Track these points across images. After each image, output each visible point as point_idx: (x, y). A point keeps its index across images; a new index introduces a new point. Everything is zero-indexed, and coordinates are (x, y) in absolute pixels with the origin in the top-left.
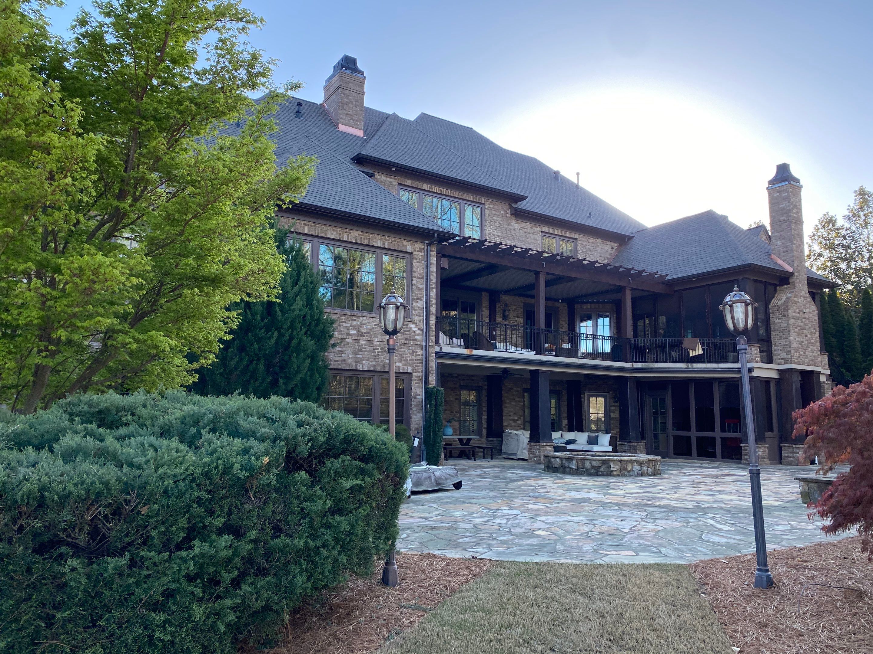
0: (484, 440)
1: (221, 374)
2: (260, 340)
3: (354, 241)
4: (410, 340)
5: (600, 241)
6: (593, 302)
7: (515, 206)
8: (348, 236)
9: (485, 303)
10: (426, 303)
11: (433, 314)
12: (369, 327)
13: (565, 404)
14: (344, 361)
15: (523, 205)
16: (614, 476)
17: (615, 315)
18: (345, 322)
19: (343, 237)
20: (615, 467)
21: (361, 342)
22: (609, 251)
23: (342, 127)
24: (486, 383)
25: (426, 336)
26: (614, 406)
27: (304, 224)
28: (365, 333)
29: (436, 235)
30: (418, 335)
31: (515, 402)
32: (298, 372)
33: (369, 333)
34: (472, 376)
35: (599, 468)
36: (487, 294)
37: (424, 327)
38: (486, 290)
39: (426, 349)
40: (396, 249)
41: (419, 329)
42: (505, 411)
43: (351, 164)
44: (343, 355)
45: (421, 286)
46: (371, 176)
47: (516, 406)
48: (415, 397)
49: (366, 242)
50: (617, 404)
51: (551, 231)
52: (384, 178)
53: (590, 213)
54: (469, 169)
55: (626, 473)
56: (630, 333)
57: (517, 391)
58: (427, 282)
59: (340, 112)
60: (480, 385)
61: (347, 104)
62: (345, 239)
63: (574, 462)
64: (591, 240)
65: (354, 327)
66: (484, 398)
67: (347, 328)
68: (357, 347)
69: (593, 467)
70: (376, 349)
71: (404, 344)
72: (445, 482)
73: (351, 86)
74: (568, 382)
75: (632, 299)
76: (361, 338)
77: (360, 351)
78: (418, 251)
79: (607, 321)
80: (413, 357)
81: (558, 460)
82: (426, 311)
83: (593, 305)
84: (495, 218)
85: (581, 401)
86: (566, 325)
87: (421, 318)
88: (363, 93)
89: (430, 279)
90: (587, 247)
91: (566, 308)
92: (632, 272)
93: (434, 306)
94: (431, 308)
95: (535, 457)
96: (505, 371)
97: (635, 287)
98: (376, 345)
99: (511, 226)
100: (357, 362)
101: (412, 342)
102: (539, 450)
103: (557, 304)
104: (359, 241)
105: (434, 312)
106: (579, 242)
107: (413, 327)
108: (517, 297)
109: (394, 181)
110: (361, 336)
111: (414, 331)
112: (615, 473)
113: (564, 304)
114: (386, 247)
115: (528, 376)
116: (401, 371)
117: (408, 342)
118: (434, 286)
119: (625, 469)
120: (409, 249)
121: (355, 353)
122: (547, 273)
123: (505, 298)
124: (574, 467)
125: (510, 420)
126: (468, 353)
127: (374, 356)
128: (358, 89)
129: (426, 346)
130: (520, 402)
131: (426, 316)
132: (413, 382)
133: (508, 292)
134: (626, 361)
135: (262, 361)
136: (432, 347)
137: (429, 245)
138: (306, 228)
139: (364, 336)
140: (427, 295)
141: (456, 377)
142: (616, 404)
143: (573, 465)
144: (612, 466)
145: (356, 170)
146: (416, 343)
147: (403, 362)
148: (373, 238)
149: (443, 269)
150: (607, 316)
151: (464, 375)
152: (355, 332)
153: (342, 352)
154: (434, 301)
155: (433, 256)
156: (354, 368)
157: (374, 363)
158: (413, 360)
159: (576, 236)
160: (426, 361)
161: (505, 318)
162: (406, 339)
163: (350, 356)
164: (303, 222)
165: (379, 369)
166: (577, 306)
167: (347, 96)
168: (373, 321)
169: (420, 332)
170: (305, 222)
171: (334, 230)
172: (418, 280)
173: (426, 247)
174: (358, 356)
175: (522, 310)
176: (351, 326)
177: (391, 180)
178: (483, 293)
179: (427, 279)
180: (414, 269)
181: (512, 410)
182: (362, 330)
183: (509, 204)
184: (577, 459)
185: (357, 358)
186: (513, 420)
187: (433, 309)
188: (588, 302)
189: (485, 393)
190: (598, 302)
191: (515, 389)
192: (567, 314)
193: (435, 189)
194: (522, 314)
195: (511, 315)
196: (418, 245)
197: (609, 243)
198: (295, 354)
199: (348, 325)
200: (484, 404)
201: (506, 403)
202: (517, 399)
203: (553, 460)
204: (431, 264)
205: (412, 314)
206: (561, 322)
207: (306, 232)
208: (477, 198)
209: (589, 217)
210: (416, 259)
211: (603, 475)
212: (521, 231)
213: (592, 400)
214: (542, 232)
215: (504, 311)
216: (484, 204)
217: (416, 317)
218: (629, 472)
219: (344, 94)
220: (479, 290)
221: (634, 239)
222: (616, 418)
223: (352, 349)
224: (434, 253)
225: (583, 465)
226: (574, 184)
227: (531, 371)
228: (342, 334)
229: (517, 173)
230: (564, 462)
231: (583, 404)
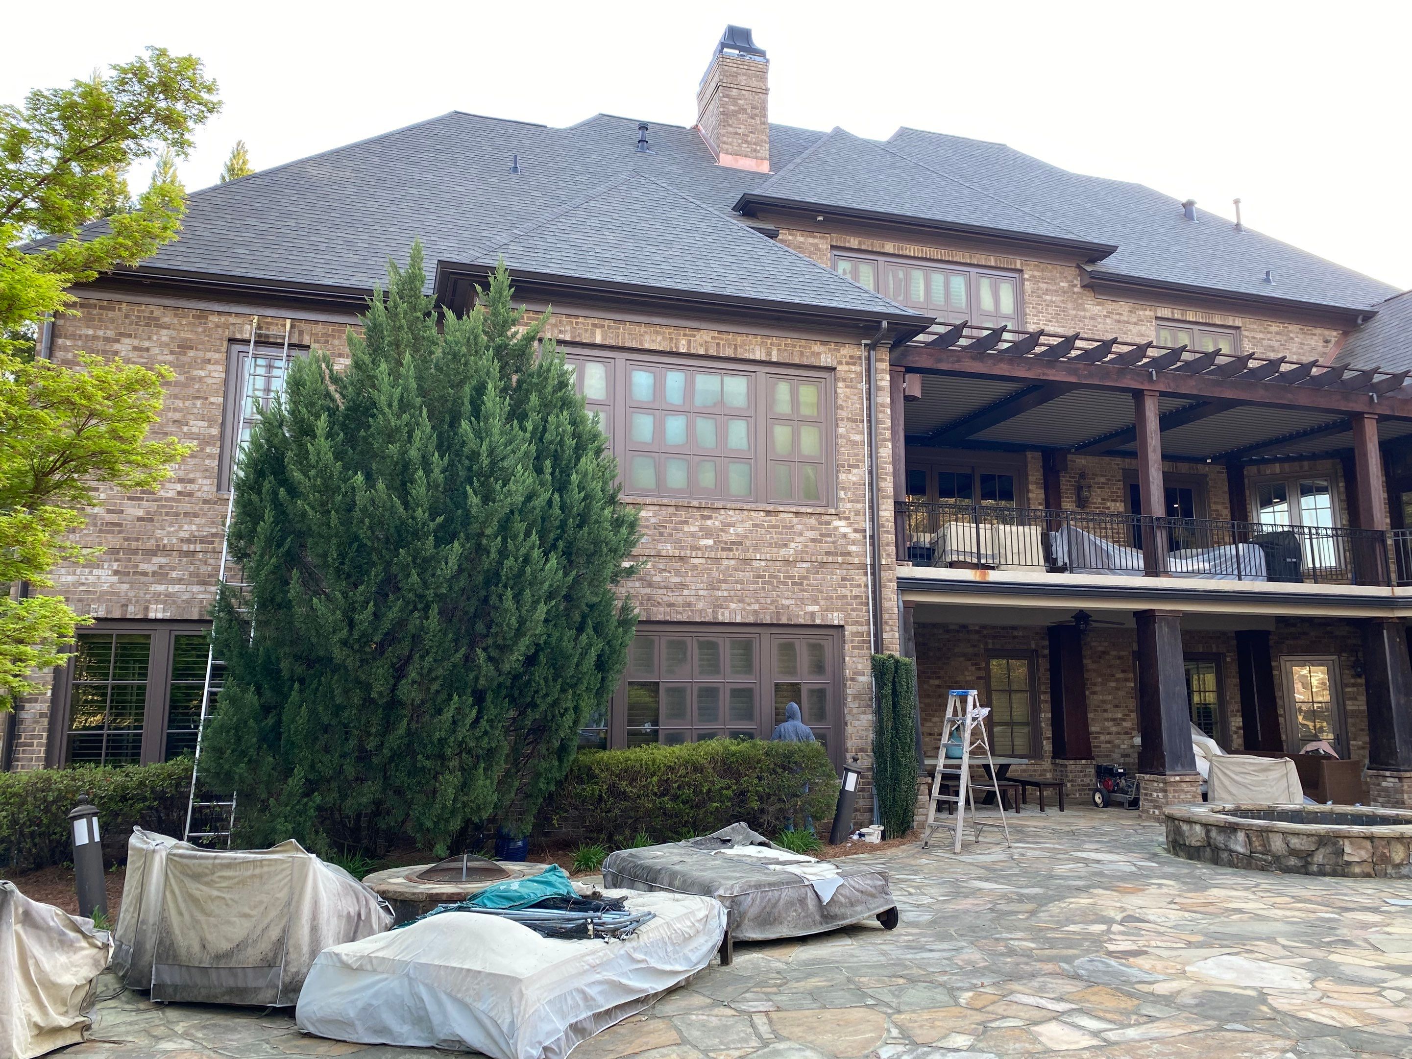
0: (1047, 764)
1: (344, 643)
2: (425, 565)
3: (702, 352)
4: (836, 554)
5: (1294, 328)
6: (1288, 459)
7: (1089, 268)
8: (689, 342)
9: (1035, 475)
10: (870, 473)
11: (888, 497)
12: (740, 530)
13: (1233, 682)
14: (689, 605)
15: (1109, 265)
16: (1354, 876)
17: (1342, 484)
18: (686, 522)
19: (677, 347)
20: (1353, 853)
21: (725, 562)
22: (1320, 349)
23: (726, 160)
24: (1047, 643)
25: (873, 544)
26: (1353, 685)
27: (594, 325)
28: (732, 543)
29: (885, 324)
30: (854, 543)
31: (1117, 680)
32: (519, 632)
33: (741, 544)
34: (1014, 628)
35: (1311, 854)
36: (1039, 455)
37: (868, 526)
38: (1034, 448)
39: (873, 574)
40: (797, 361)
41: (856, 531)
42: (1093, 700)
43: (734, 217)
44: (686, 592)
45: (857, 438)
46: (773, 235)
47: (1117, 689)
48: (853, 679)
49: (729, 352)
50: (1362, 681)
51: (1177, 316)
52: (801, 239)
53: (1268, 273)
54: (986, 207)
55: (1390, 870)
56: (1381, 519)
57: (1120, 658)
58: (870, 428)
59: (723, 131)
60: (1033, 646)
61: (735, 113)
62: (683, 350)
63: (1241, 836)
64: (1274, 328)
65: (708, 533)
66: (1044, 675)
67: (693, 535)
68: (715, 574)
69: (1293, 852)
70: (759, 577)
71: (823, 564)
72: (848, 911)
73: (743, 80)
74: (1239, 634)
75: (1385, 447)
76: (724, 554)
77: (724, 581)
78: (848, 363)
79: (1324, 500)
80: (844, 591)
81: (1198, 828)
82: (871, 490)
83: (1286, 466)
84: (1048, 298)
85: (1271, 676)
86: (1226, 513)
87: (859, 506)
88: (766, 92)
89: (878, 422)
90: (1265, 342)
91: (1224, 476)
92: (1377, 378)
93: (890, 479)
94: (883, 485)
95: (1155, 807)
96: (1082, 616)
97: (1388, 412)
98: (758, 568)
99: (1084, 310)
100: (717, 606)
101: (840, 559)
102: (1165, 791)
103: (1201, 469)
104: (712, 352)
105: (890, 491)
106: (1246, 333)
107: (842, 526)
108: (1107, 459)
109: (823, 243)
110: (723, 549)
111: (845, 536)
112: (1357, 870)
113: (1218, 468)
114: (774, 359)
115: (1132, 624)
116: (818, 622)
117: (830, 559)
118: (888, 434)
119: (1386, 859)
120: (826, 359)
121: (713, 586)
122: (1163, 394)
123: (1081, 461)
124: (1240, 849)
125: (1107, 720)
126: (978, 579)
127: (755, 591)
128: (755, 83)
129: (873, 566)
130: (1127, 680)
131: (872, 501)
132: (848, 647)
133: (1085, 447)
134: (1377, 584)
135: (435, 609)
136: (889, 567)
137: (871, 347)
138: (598, 332)
139: (730, 550)
140: (871, 456)
141: (977, 632)
142: (1359, 681)
143: (1239, 843)
144: (1348, 849)
145: (741, 226)
146: (849, 559)
147: (822, 602)
148: (744, 344)
149: (908, 399)
150: (1321, 490)
151: (994, 628)
152: (710, 542)
153: (683, 586)
154: (890, 468)
155: (883, 371)
156: (709, 618)
157: (756, 607)
158: (844, 597)
159: (1238, 322)
160: (874, 599)
161: (1082, 503)
162: (828, 553)
163: (701, 593)
164: (590, 321)
165: (768, 620)
166: (1250, 471)
167: (735, 101)
168: (751, 519)
169: (858, 536)
170: (596, 321)
171: (657, 333)
172: (850, 424)
173: (864, 354)
174: (719, 593)
175: (1121, 484)
176: (701, 529)
177: (816, 241)
178: (1029, 455)
179: (869, 421)
180: (840, 402)
181: (1110, 697)
182: (725, 537)
183: (1079, 267)
184: (1247, 829)
185: (718, 598)
186: (1114, 720)
187: (888, 485)
188: (1275, 460)
189: (1044, 665)
190: (1300, 458)
191: (1114, 653)
192: (1226, 489)
193: (912, 249)
194: (1120, 493)
195: (1096, 498)
196: (847, 351)
197: (1318, 331)
198: (509, 593)
199: (693, 529)
200: (1043, 688)
201: (1095, 684)
202: (1120, 675)
203: (1185, 827)
204: (879, 389)
205: (838, 499)
206: (1214, 507)
207: (598, 340)
208: (1004, 260)
209: (1267, 280)
210: (844, 380)
211: (1322, 873)
212: (1108, 321)
213: (1300, 672)
214: (1157, 318)
215: (1079, 489)
216: (1021, 271)
217: (849, 505)
218: (1398, 866)
219: (727, 96)
220: (1018, 449)
221: (1378, 317)
222: (1360, 711)
223: (705, 579)
224: (885, 366)
225: (1266, 844)
226: (1230, 223)
227: (1138, 614)
228: (682, 548)
229: (1099, 212)
230: (1214, 834)
231: (1276, 682)
